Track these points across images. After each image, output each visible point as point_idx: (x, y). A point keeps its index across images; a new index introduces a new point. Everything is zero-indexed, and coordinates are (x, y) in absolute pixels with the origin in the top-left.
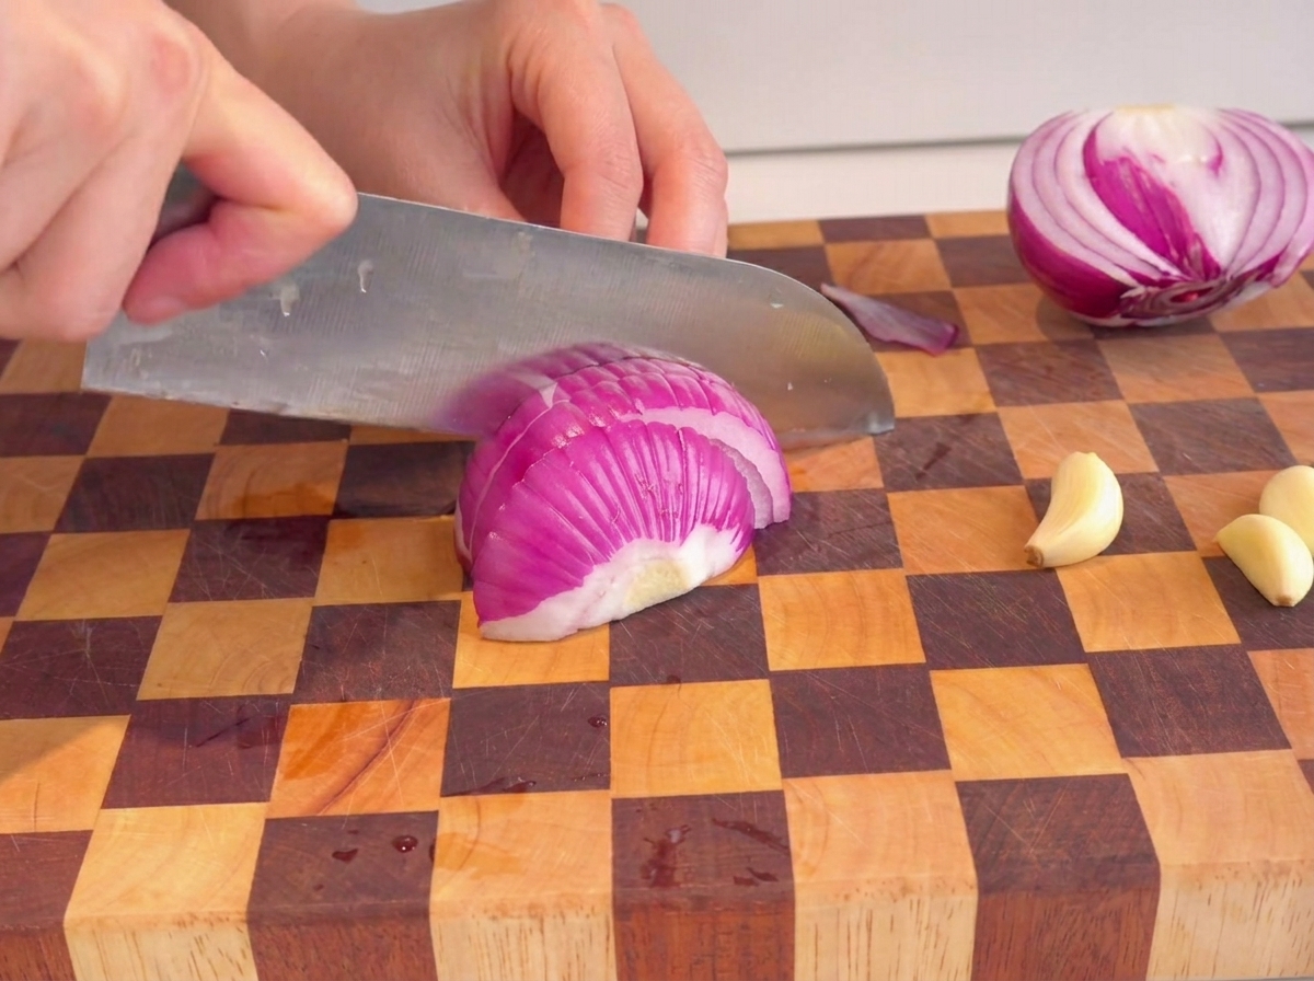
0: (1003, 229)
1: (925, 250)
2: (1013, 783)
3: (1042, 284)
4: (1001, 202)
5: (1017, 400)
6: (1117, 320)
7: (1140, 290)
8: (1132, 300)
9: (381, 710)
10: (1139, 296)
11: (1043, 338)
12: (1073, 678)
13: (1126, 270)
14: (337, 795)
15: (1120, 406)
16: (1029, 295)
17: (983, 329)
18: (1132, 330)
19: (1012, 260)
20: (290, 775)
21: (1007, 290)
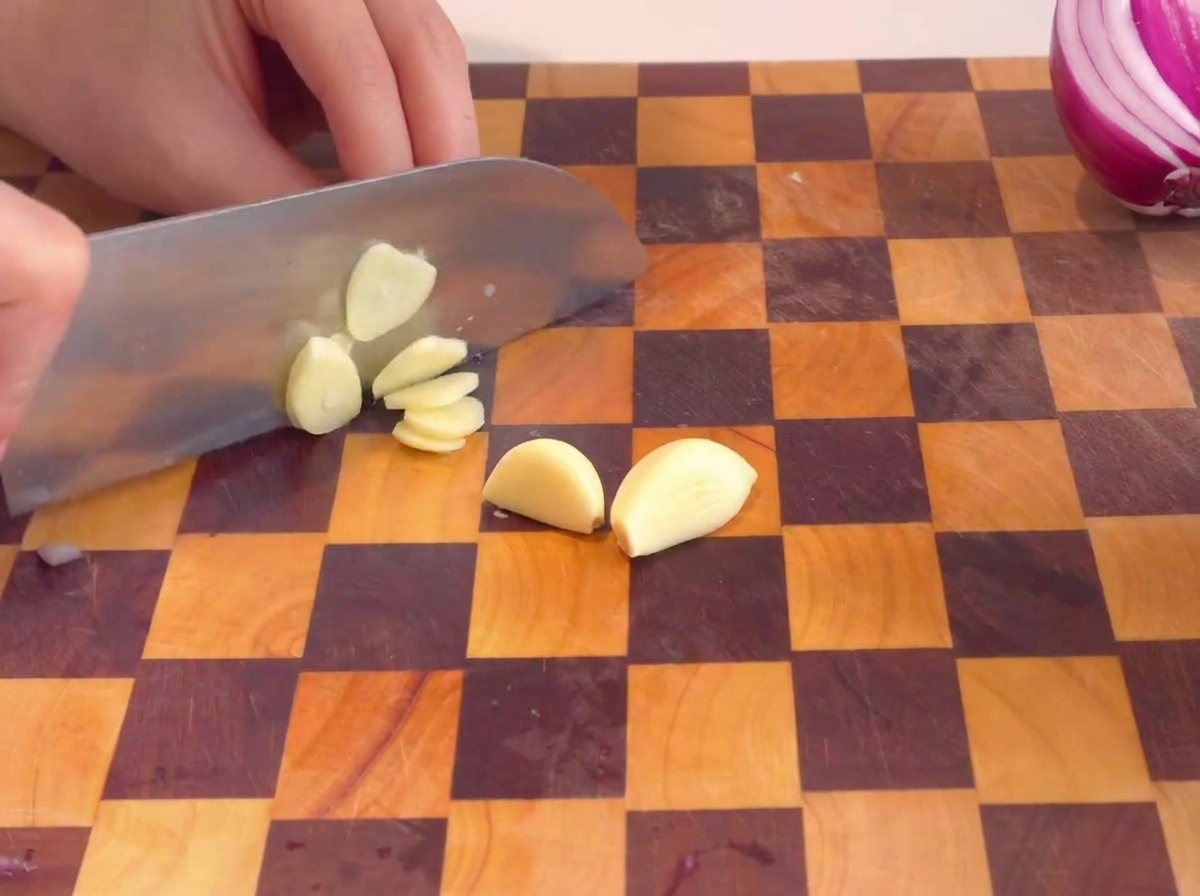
0: (1046, 84)
1: (965, 105)
2: (1036, 809)
3: (1082, 159)
4: (1043, 49)
5: (1055, 309)
6: (1159, 209)
7: (1182, 171)
8: (1172, 183)
9: (391, 684)
10: (1182, 179)
11: (1081, 226)
12: (1103, 674)
13: (1169, 144)
14: (344, 792)
15: (1158, 320)
16: (1067, 171)
17: (1022, 215)
18: (1174, 221)
19: (1052, 120)
20: (299, 764)
21: (1048, 161)
